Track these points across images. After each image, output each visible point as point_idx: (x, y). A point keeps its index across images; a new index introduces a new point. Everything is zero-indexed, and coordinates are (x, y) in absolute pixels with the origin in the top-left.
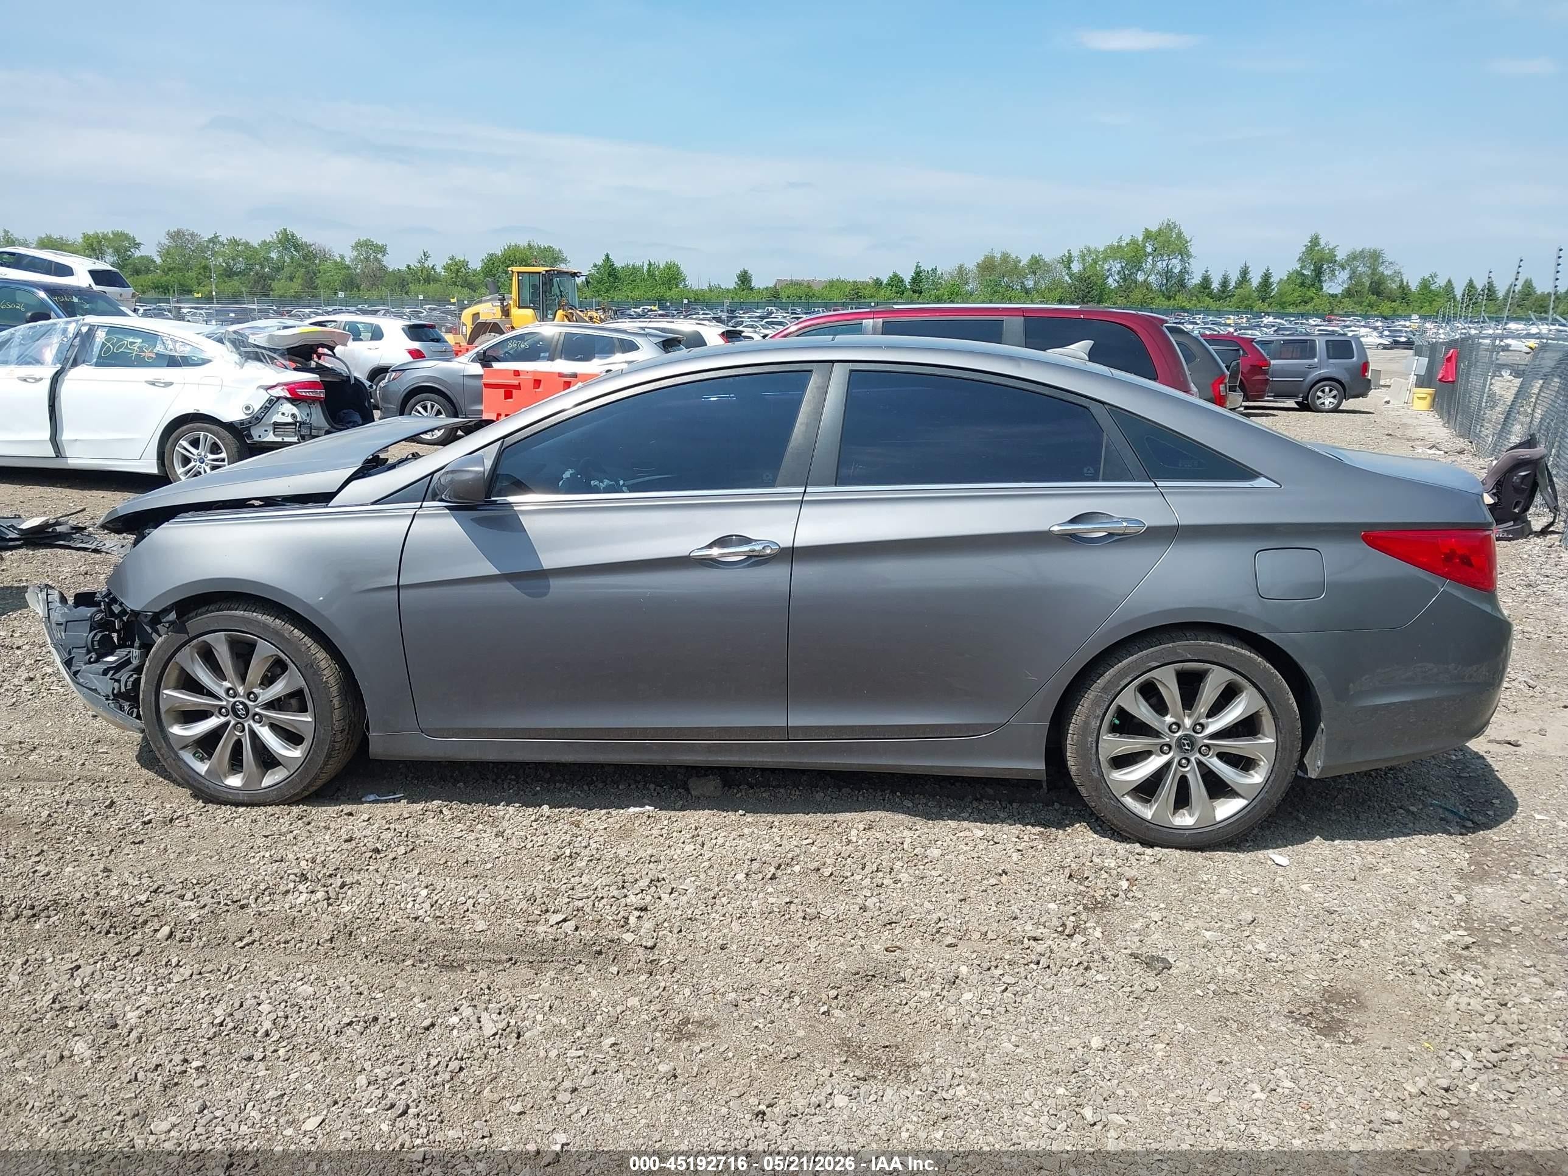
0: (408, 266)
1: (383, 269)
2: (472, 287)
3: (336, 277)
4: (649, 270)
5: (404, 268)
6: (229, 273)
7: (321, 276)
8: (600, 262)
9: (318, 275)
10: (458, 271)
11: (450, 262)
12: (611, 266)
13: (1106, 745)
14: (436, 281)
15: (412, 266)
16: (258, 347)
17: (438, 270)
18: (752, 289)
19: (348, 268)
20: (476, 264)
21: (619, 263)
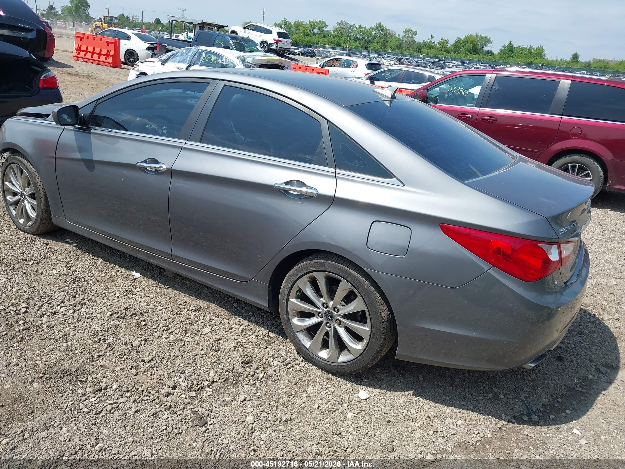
0: (424, 41)
1: (413, 41)
2: (448, 52)
3: (395, 43)
4: (529, 49)
5: (422, 42)
6: (356, 39)
7: (389, 43)
8: (506, 45)
9: (388, 42)
10: (444, 45)
11: (441, 40)
12: (511, 46)
13: (291, 304)
14: (433, 48)
15: (425, 41)
16: (249, 63)
17: (435, 44)
18: (578, 62)
19: (400, 40)
20: (451, 43)
21: (515, 45)
